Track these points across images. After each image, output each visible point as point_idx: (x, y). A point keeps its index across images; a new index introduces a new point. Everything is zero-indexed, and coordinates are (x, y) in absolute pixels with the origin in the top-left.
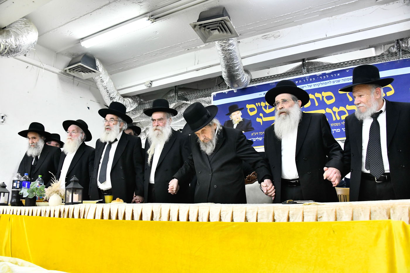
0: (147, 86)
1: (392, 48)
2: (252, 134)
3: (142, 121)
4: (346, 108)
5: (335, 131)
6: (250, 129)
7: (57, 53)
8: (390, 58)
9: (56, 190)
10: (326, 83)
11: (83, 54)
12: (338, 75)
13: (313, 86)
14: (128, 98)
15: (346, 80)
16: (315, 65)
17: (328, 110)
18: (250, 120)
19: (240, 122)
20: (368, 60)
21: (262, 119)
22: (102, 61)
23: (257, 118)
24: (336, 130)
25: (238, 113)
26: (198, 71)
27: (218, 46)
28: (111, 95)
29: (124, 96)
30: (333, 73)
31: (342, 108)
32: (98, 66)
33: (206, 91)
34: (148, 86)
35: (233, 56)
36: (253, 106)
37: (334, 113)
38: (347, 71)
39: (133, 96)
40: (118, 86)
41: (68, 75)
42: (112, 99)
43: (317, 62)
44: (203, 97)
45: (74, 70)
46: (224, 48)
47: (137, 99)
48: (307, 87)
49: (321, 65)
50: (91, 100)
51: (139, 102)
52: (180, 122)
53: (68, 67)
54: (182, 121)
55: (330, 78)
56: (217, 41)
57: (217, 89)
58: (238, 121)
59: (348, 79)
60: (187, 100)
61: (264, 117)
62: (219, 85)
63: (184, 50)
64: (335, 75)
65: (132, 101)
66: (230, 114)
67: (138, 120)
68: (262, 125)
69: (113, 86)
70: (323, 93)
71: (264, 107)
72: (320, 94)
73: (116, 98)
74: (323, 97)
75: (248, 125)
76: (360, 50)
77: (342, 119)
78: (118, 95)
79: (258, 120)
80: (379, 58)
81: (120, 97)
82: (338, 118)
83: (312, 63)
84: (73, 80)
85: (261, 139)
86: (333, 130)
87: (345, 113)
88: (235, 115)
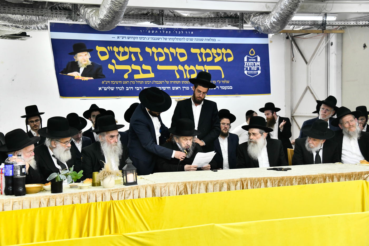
2: (103, 82)
4: (195, 67)
5: (185, 89)
6: (100, 76)
10: (180, 39)
12: (192, 33)
13: (168, 39)
15: (198, 40)
17: (181, 68)
19: (88, 66)
21: (114, 66)
23: (109, 65)
24: (185, 87)
25: (86, 55)
31: (192, 67)
36: (103, 49)
37: (186, 70)
38: (200, 31)
48: (163, 39)
55: (185, 35)
58: (85, 64)
59: (200, 40)
61: (117, 64)
62: (51, 8)
64: (189, 32)
66: (74, 54)
68: (114, 73)
70: (177, 48)
71: (117, 52)
72: (175, 50)
74: (177, 53)
75: (97, 71)
79: (110, 67)
82: (188, 77)
85: (112, 89)
86: (183, 87)
87: (195, 73)
88: (81, 55)
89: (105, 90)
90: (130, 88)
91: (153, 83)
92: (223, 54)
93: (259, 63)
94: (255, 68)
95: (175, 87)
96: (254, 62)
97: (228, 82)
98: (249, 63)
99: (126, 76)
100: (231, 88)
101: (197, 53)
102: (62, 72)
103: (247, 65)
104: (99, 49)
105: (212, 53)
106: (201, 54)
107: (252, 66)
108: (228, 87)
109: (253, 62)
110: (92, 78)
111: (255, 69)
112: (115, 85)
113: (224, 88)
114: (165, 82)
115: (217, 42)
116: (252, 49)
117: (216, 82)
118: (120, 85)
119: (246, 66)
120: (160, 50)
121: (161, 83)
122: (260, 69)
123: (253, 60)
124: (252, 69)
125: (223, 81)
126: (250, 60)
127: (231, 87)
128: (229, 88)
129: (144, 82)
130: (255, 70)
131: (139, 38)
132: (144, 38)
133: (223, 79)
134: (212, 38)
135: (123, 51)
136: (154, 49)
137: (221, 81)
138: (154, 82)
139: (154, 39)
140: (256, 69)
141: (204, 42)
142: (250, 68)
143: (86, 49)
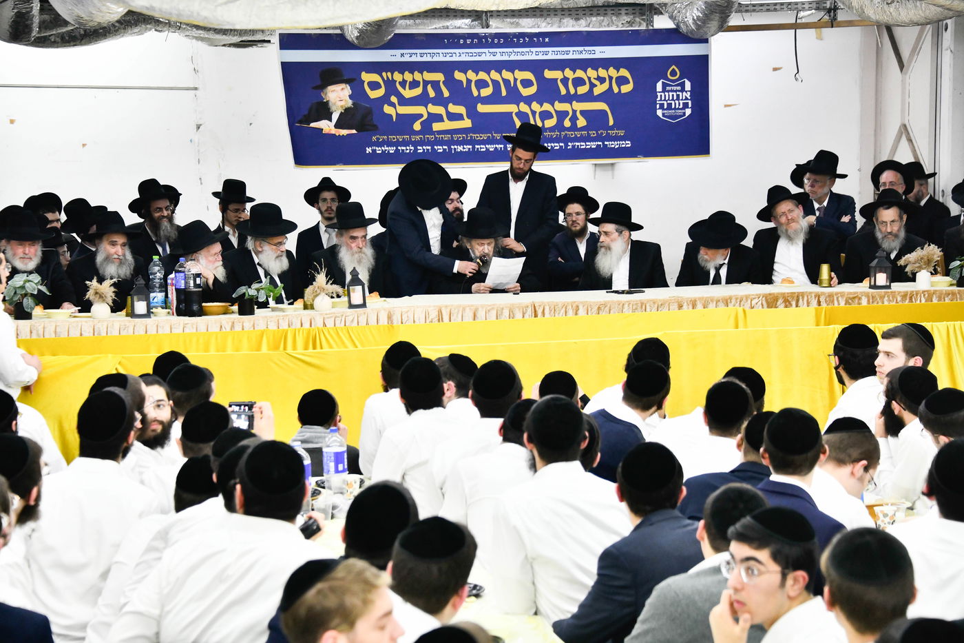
2: (374, 138)
4: (553, 107)
6: (369, 127)
10: (523, 54)
12: (547, 40)
13: (499, 54)
15: (559, 53)
17: (524, 107)
18: (370, 109)
19: (347, 110)
21: (395, 108)
23: (386, 106)
25: (343, 89)
30: (537, 35)
31: (547, 107)
36: (375, 77)
37: (534, 113)
38: (563, 36)
48: (488, 54)
55: (532, 44)
58: (342, 107)
59: (563, 53)
61: (400, 105)
64: (541, 39)
66: (322, 87)
68: (394, 121)
70: (516, 71)
72: (512, 74)
74: (515, 80)
75: (364, 118)
77: (546, 127)
79: (388, 109)
85: (392, 150)
87: (552, 117)
88: (334, 91)
89: (378, 152)
90: (424, 147)
91: (469, 138)
92: (611, 78)
93: (689, 93)
94: (679, 103)
96: (678, 93)
97: (622, 133)
98: (667, 94)
99: (417, 126)
100: (628, 144)
101: (557, 79)
102: (300, 122)
103: (663, 99)
105: (588, 77)
106: (565, 81)
107: (673, 100)
108: (621, 143)
109: (676, 91)
110: (354, 131)
111: (679, 105)
112: (397, 144)
113: (612, 144)
114: (493, 136)
115: (598, 56)
116: (674, 67)
117: (597, 133)
118: (405, 143)
119: (661, 100)
120: (482, 75)
121: (485, 138)
122: (690, 106)
123: (675, 88)
124: (673, 107)
125: (610, 132)
126: (668, 88)
127: (629, 142)
128: (624, 144)
129: (452, 137)
130: (678, 109)
131: (441, 55)
132: (451, 55)
133: (612, 128)
134: (587, 48)
135: (412, 80)
136: (471, 75)
137: (607, 132)
138: (471, 137)
139: (470, 54)
140: (681, 107)
141: (570, 56)
142: (669, 105)
143: (343, 78)
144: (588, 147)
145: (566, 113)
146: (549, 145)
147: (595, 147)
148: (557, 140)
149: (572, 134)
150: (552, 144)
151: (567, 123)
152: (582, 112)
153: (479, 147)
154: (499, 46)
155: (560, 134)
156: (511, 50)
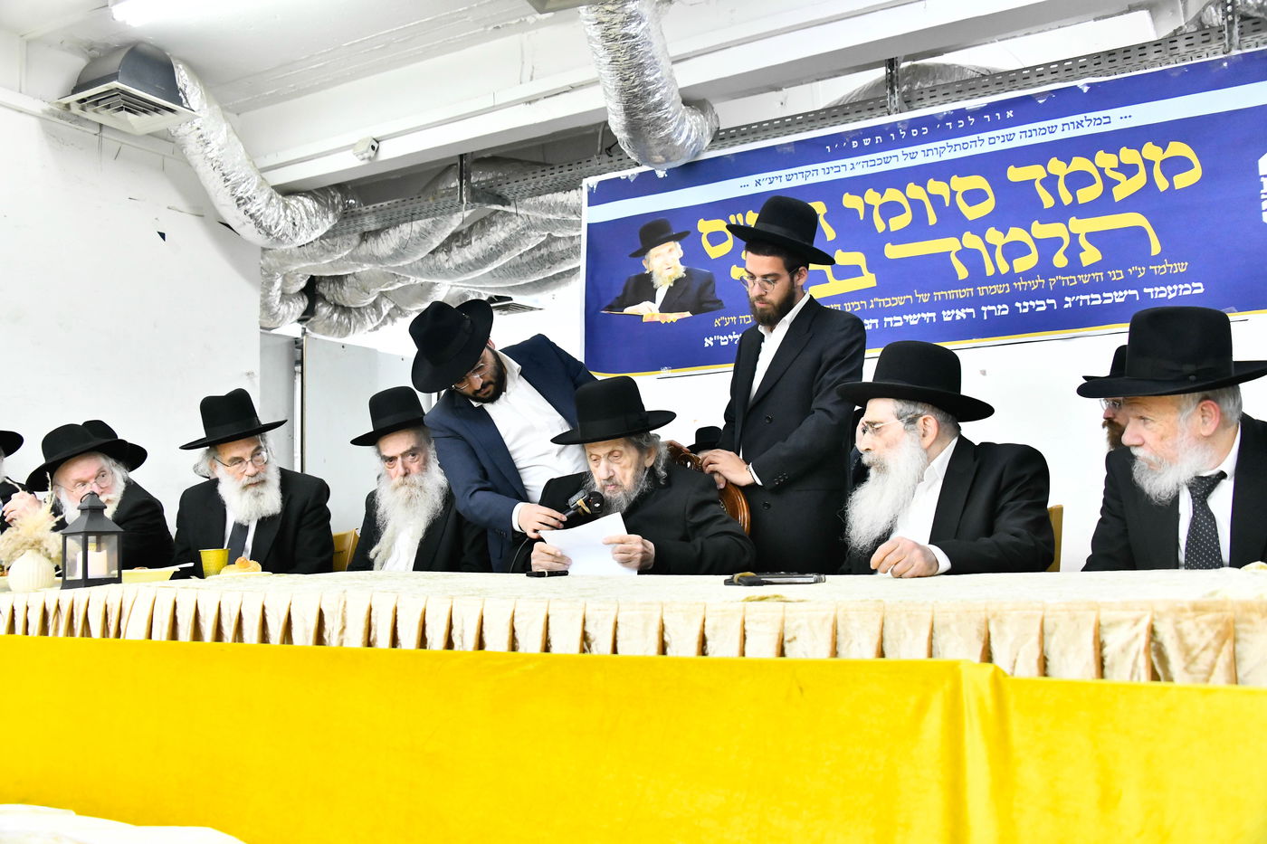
0: (361, 157)
1: (1212, 9)
2: (717, 322)
3: (359, 270)
4: (1029, 232)
5: (990, 313)
6: (709, 306)
7: (28, 42)
8: (1198, 49)
9: (32, 541)
10: (965, 146)
11: (129, 44)
12: (1010, 114)
13: (921, 154)
14: (301, 198)
15: (1034, 133)
16: (934, 78)
17: (971, 241)
18: (710, 275)
19: (677, 282)
20: (1119, 59)
22: (197, 71)
23: (734, 268)
24: (993, 308)
25: (670, 250)
26: (533, 105)
27: (588, 23)
28: (240, 189)
29: (287, 191)
30: (991, 108)
31: (1016, 234)
32: (183, 88)
33: (566, 172)
34: (366, 155)
35: (642, 58)
36: (719, 225)
37: (991, 248)
38: (1040, 102)
39: (317, 190)
40: (265, 157)
41: (78, 119)
42: (244, 204)
43: (945, 66)
44: (557, 190)
45: (96, 103)
46: (609, 32)
47: (333, 197)
48: (902, 158)
49: (957, 77)
50: (169, 208)
51: (341, 207)
52: (490, 272)
53: (74, 91)
54: (496, 269)
55: (981, 127)
56: (585, 7)
57: (603, 165)
58: (670, 278)
59: (1043, 131)
60: (505, 202)
62: (609, 149)
63: (482, 29)
64: (998, 114)
65: (316, 205)
66: (643, 252)
67: (345, 269)
69: (244, 157)
70: (954, 179)
72: (946, 184)
73: (258, 201)
74: (953, 194)
75: (702, 290)
76: (1095, 20)
77: (1016, 272)
78: (261, 191)
79: (737, 273)
80: (1157, 48)
81: (271, 194)
82: (1004, 268)
83: (926, 69)
84: (97, 137)
86: (984, 308)
87: (1028, 252)
88: (659, 254)
89: (722, 344)
91: (872, 306)
92: (1149, 164)
95: (953, 312)
97: (1181, 267)
100: (1199, 288)
101: (1034, 180)
102: (610, 308)
104: (706, 227)
105: (1097, 168)
108: (1181, 287)
110: (688, 314)
113: (1163, 292)
114: (916, 299)
115: (1117, 124)
117: (1126, 273)
120: (892, 195)
121: (901, 304)
125: (1155, 267)
127: (1200, 285)
128: (1187, 289)
131: (821, 172)
132: (837, 169)
133: (1158, 260)
134: (1091, 115)
136: (872, 197)
137: (1147, 269)
138: (876, 303)
139: (873, 163)
141: (1058, 136)
143: (671, 234)
144: (1106, 302)
145: (1057, 242)
146: (1025, 304)
147: (1122, 300)
148: (1041, 294)
149: (1072, 281)
150: (1032, 303)
151: (1060, 260)
152: (1091, 237)
153: (890, 319)
154: (921, 140)
155: (1047, 282)
156: (943, 143)
